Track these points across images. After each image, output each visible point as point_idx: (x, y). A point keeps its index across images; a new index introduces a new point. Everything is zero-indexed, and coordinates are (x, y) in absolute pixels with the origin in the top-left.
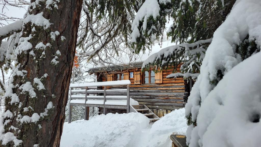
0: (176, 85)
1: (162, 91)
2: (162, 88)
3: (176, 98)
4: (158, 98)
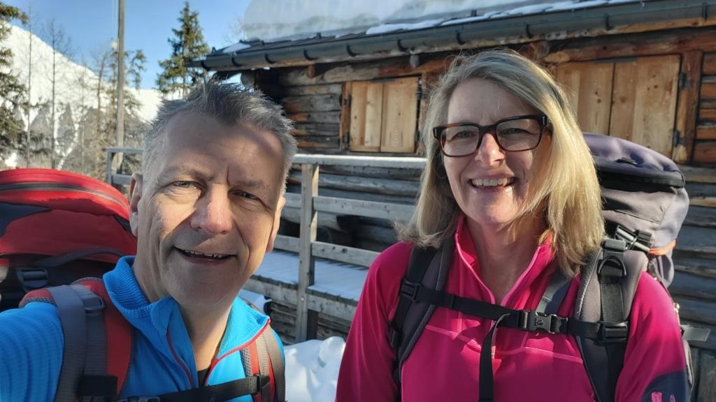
4: (701, 268)
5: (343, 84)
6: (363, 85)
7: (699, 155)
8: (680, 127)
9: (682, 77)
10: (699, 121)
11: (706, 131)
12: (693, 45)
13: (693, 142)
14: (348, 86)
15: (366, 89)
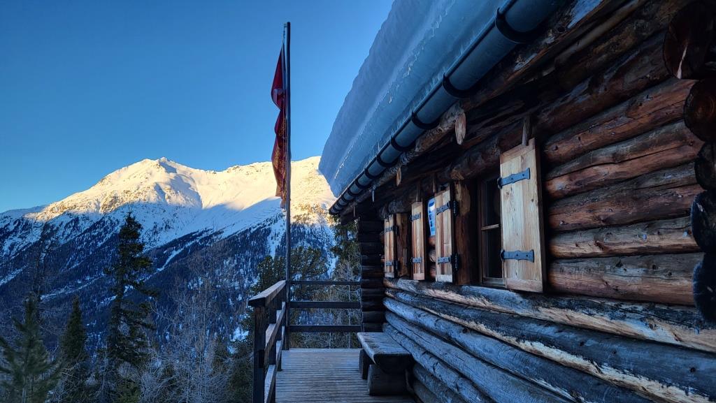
2: (548, 342)
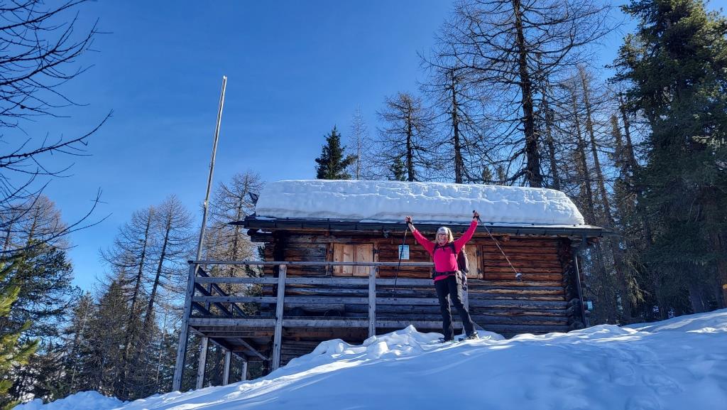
0: (537, 284)
1: (500, 298)
2: (502, 289)
3: (541, 314)
4: (494, 313)
5: (329, 244)
6: (341, 245)
7: (486, 276)
8: (479, 267)
9: (477, 252)
10: (485, 266)
11: (487, 269)
12: (480, 242)
13: (484, 273)
14: (332, 245)
15: (343, 247)
